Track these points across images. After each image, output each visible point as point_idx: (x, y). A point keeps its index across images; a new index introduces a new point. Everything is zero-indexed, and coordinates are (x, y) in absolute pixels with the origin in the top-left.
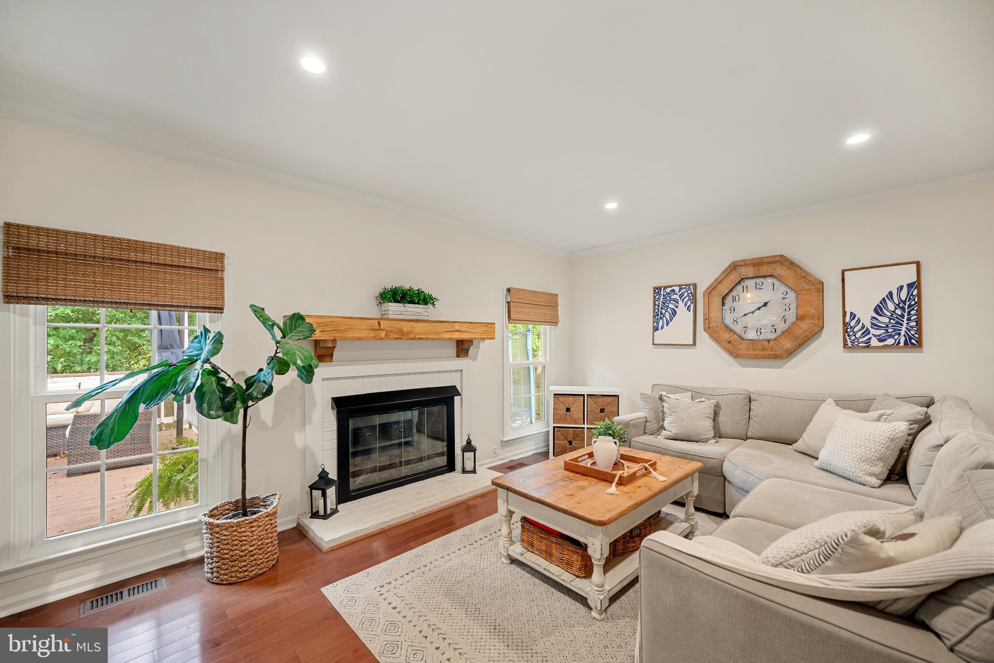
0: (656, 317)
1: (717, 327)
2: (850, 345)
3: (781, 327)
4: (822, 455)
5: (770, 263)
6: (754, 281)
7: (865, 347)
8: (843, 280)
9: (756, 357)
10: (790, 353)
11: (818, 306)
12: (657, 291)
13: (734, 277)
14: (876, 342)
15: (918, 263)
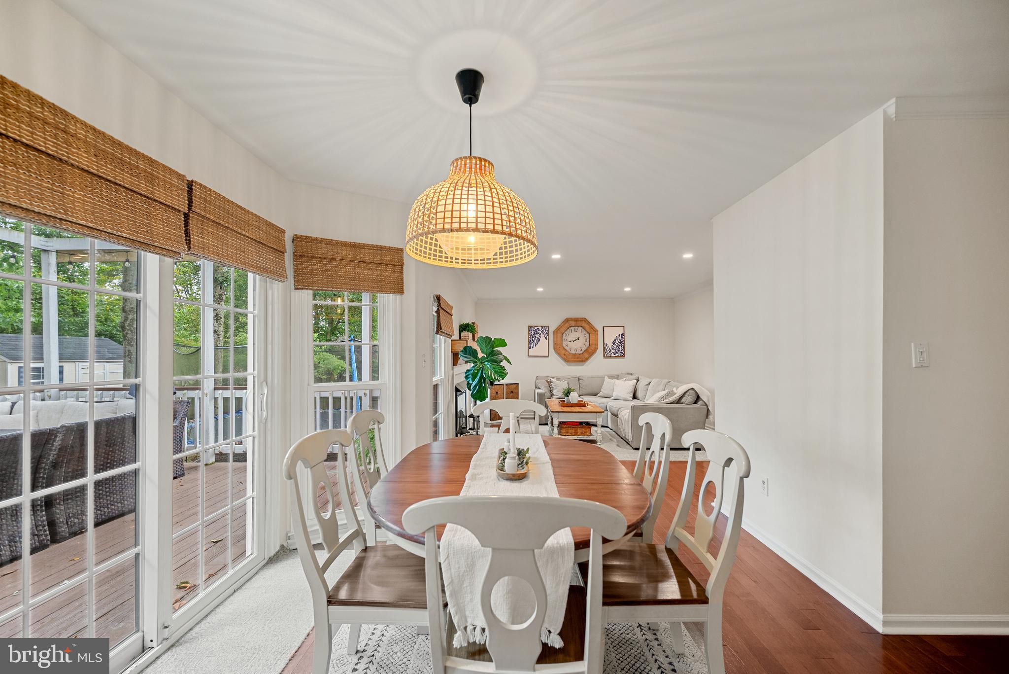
0: (530, 342)
1: (560, 348)
2: (606, 356)
3: (584, 349)
4: (615, 395)
5: (581, 321)
6: (574, 327)
7: (610, 357)
8: (604, 331)
9: (575, 361)
10: (587, 359)
11: (597, 340)
12: (530, 328)
13: (567, 325)
14: (613, 355)
15: (624, 327)
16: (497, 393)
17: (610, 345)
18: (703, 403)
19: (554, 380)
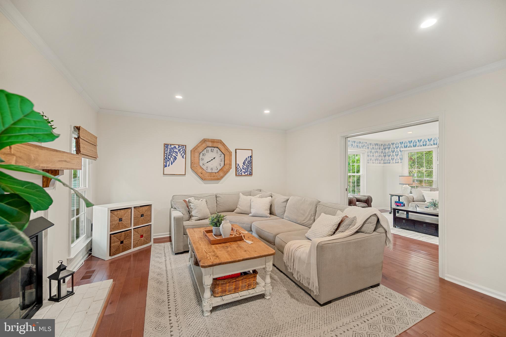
0: (166, 160)
1: (197, 166)
2: (237, 175)
3: (219, 168)
5: (217, 142)
6: (211, 148)
7: (241, 175)
8: (236, 152)
9: (212, 180)
10: (222, 177)
11: (230, 161)
12: (166, 146)
13: (204, 145)
14: (243, 174)
15: (252, 150)
16: (120, 220)
17: (241, 165)
18: (383, 231)
19: (192, 199)
